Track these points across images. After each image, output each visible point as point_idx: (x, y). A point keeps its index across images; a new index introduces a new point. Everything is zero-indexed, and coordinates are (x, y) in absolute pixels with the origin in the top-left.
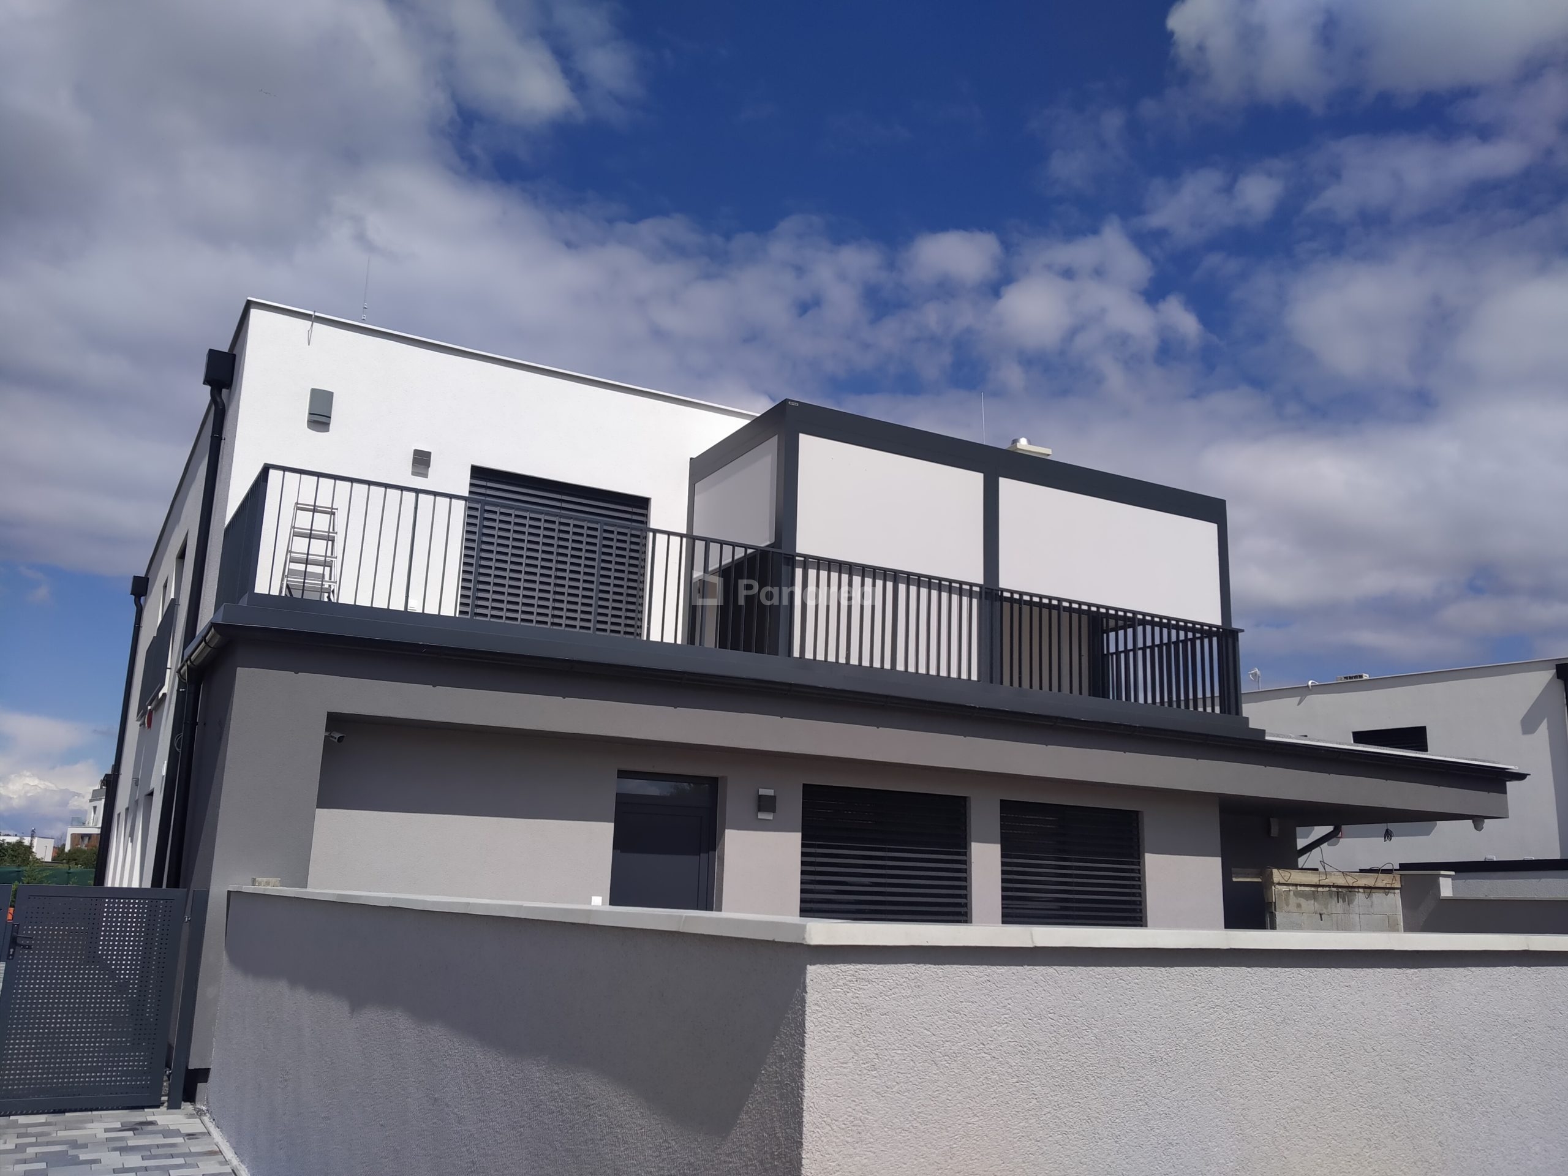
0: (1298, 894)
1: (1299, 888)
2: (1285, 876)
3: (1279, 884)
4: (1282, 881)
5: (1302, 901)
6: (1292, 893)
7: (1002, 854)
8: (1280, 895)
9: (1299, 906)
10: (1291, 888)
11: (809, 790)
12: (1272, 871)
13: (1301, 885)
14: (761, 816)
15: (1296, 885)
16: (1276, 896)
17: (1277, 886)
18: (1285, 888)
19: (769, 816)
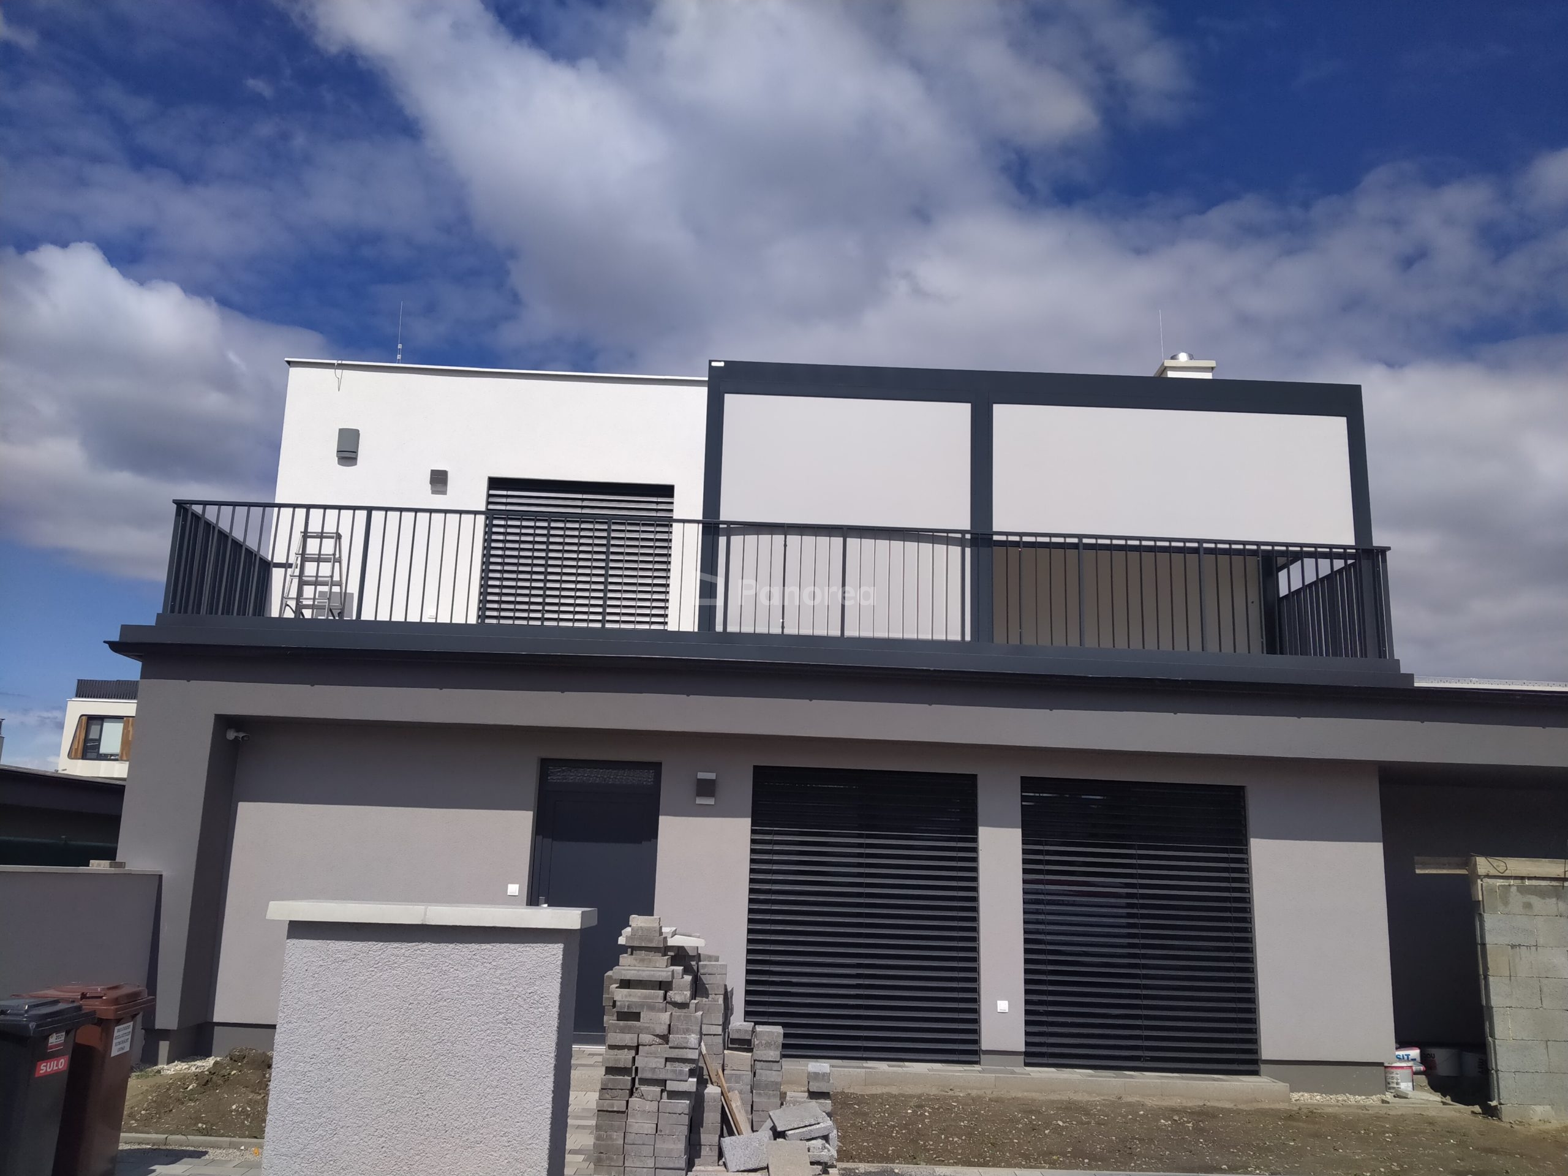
0: (1522, 890)
1: (1527, 882)
2: (1498, 866)
3: (1488, 876)
4: (1493, 872)
5: (1534, 900)
6: (1514, 889)
7: (1023, 840)
8: (1492, 890)
9: (1528, 906)
10: (1512, 882)
11: (760, 773)
12: (1476, 858)
13: (1530, 878)
14: (700, 801)
15: (1522, 878)
16: (1485, 893)
17: (1486, 880)
18: (1500, 882)
19: (711, 801)
